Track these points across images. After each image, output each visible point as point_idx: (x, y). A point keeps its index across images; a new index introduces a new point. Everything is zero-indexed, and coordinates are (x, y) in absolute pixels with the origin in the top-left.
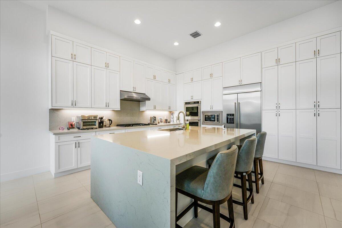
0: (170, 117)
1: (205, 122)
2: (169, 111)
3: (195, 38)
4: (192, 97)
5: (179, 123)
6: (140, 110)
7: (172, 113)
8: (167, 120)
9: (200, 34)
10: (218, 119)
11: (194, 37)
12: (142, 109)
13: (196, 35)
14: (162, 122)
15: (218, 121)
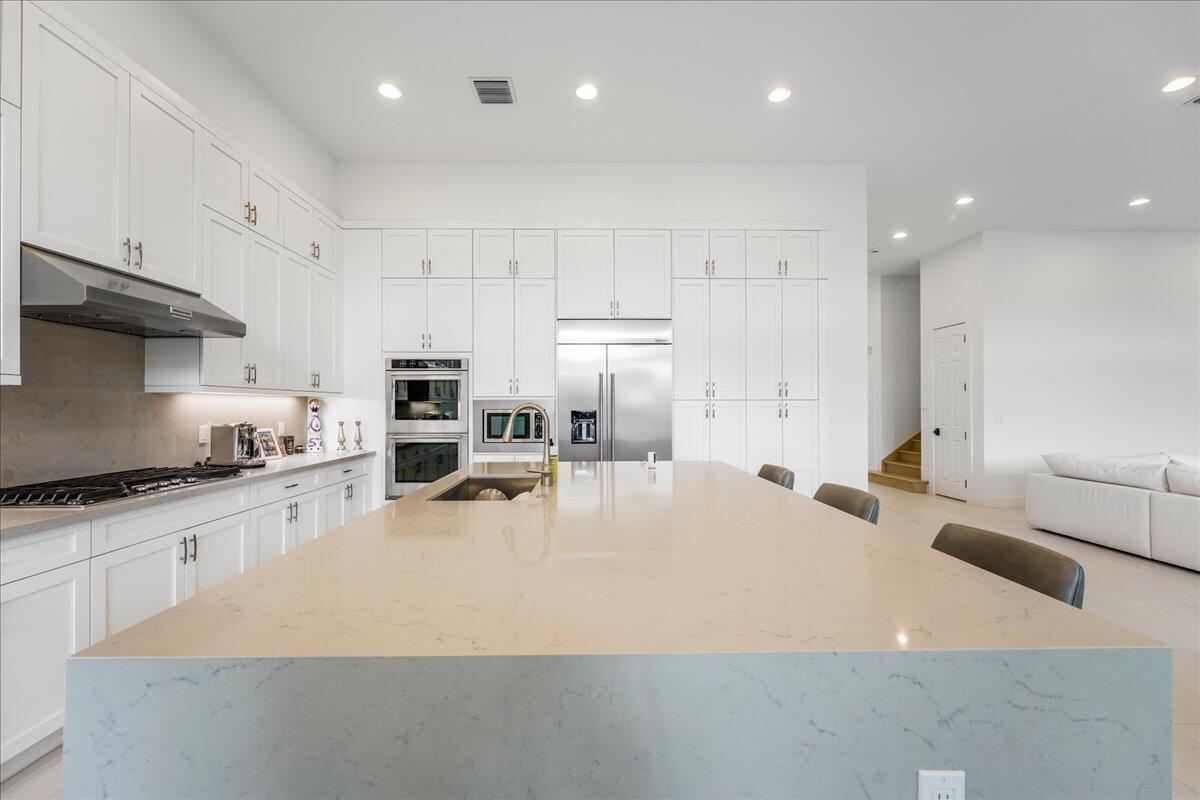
0: (302, 426)
1: (486, 440)
2: (300, 398)
3: (484, 102)
4: (427, 340)
5: (357, 452)
6: (148, 390)
7: (313, 405)
8: (291, 439)
9: (513, 96)
10: (539, 429)
11: (486, 97)
12: (157, 380)
13: (494, 92)
14: (274, 449)
15: (541, 437)
